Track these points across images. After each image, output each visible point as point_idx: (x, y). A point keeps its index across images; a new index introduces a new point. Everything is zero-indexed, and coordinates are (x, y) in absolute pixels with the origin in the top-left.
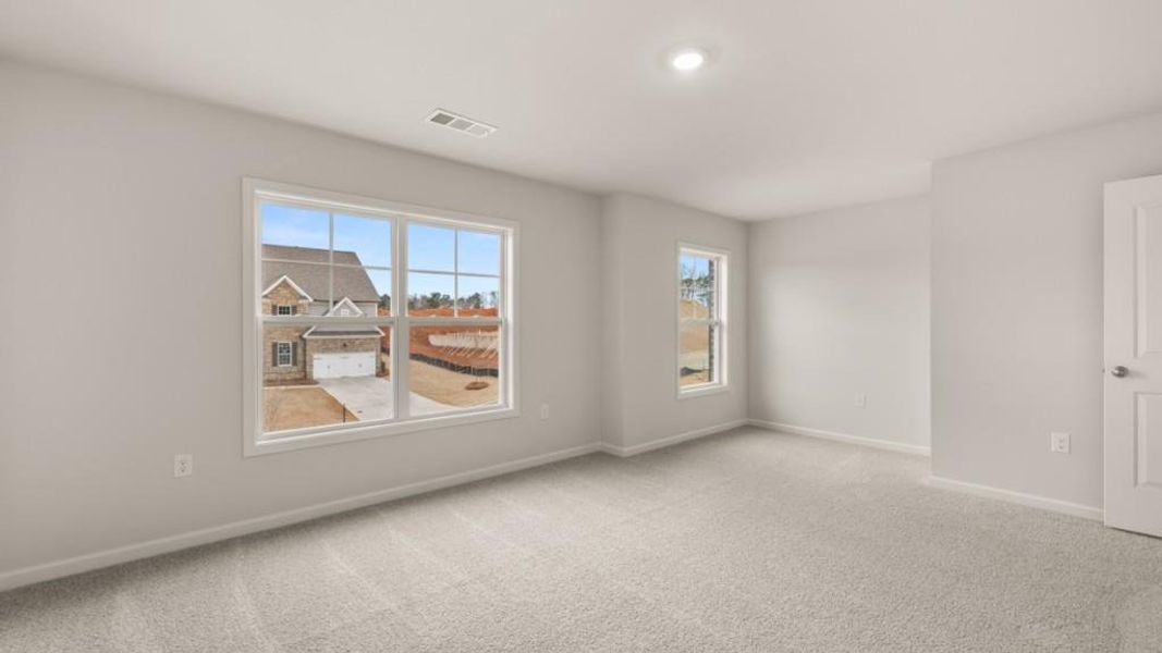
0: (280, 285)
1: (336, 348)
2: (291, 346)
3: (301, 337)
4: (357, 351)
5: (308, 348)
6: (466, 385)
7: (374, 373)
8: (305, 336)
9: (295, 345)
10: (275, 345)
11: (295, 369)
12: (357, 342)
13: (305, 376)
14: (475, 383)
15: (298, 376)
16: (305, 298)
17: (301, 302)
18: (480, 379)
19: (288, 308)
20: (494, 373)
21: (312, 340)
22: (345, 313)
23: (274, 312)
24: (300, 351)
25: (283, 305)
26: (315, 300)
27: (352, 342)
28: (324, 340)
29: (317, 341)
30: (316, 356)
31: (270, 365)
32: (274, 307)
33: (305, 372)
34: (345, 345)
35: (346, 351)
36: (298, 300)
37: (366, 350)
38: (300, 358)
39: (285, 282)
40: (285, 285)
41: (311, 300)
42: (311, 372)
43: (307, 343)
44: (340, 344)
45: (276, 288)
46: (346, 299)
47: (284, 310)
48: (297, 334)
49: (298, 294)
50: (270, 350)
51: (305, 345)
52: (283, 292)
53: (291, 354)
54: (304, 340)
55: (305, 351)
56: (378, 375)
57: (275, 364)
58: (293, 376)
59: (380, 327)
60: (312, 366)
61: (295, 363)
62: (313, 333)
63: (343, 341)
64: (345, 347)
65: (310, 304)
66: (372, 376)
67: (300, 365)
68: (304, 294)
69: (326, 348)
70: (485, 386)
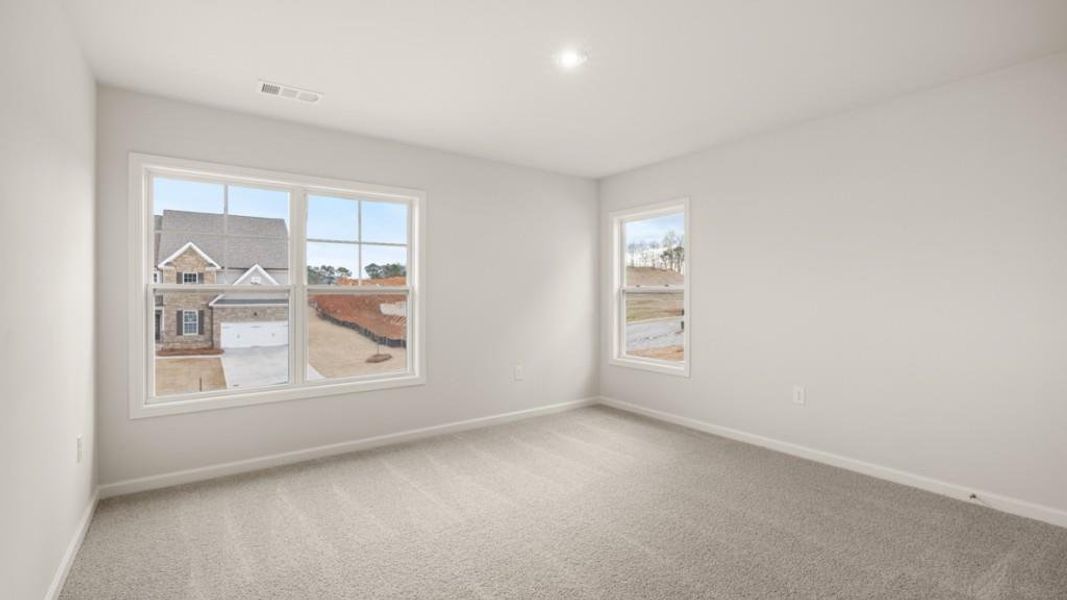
0: (185, 253)
1: (246, 317)
2: (197, 314)
3: (207, 305)
4: (269, 320)
5: (215, 317)
6: (367, 357)
8: (212, 304)
9: (202, 314)
10: (179, 314)
11: (201, 338)
12: (269, 311)
13: (213, 345)
14: (378, 355)
15: (205, 346)
16: (211, 265)
17: (208, 269)
18: (385, 350)
19: (195, 275)
20: (400, 344)
21: (218, 308)
22: (256, 281)
23: (179, 281)
24: (207, 319)
25: (189, 272)
26: (223, 268)
27: (263, 310)
28: (233, 309)
29: (223, 309)
30: (223, 325)
31: (174, 334)
32: (179, 275)
33: (212, 341)
34: (255, 314)
35: (255, 320)
36: (205, 266)
37: (279, 319)
38: (207, 326)
39: (190, 248)
40: (191, 251)
41: (218, 268)
42: (219, 342)
43: (215, 311)
44: (250, 312)
45: (181, 256)
46: (257, 266)
47: (190, 278)
48: (204, 303)
49: (206, 261)
50: (174, 318)
51: (212, 314)
52: (191, 259)
53: (197, 322)
54: (211, 308)
55: (212, 319)
57: (179, 333)
58: (200, 345)
60: (219, 335)
61: (201, 332)
62: (218, 302)
63: (258, 309)
64: (255, 316)
65: (218, 272)
67: (207, 334)
68: (211, 261)
69: (235, 317)
70: (388, 358)
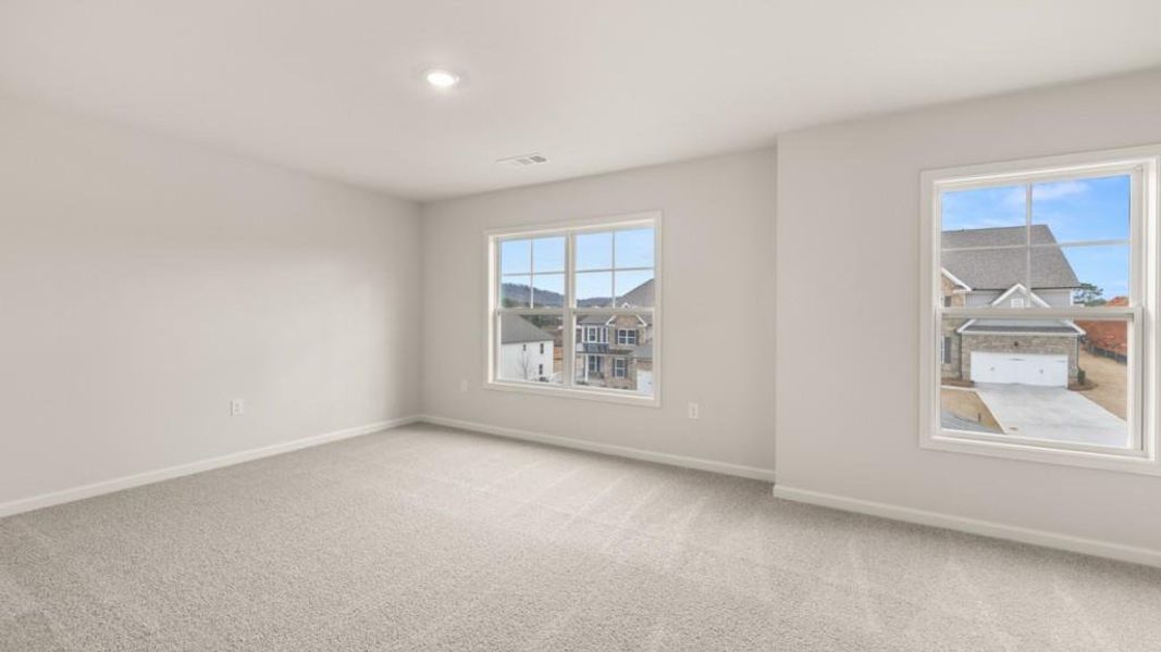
1: (1004, 347)
2: (944, 341)
3: (955, 331)
4: (1036, 352)
5: (963, 345)
7: (1066, 384)
8: (960, 330)
9: (947, 340)
11: (948, 367)
12: (1035, 341)
13: (961, 376)
15: (951, 375)
16: (961, 287)
17: (955, 292)
21: (968, 335)
22: (1017, 304)
24: (954, 347)
26: (974, 290)
27: (1027, 340)
28: (986, 337)
29: (974, 337)
30: (974, 354)
33: (960, 371)
34: (1016, 344)
35: (1017, 352)
36: (953, 289)
37: (1053, 352)
38: (954, 355)
41: (969, 289)
42: (969, 374)
43: (963, 339)
44: (1009, 342)
46: (1019, 286)
48: (952, 329)
49: (953, 283)
51: (961, 342)
53: (944, 350)
54: (960, 335)
55: (960, 347)
56: (1071, 387)
58: (943, 374)
59: (1075, 322)
60: (969, 365)
61: (948, 361)
62: (969, 328)
63: (1017, 339)
64: (1016, 346)
65: (967, 294)
66: (1063, 387)
67: (955, 363)
68: (960, 283)
69: (989, 346)
